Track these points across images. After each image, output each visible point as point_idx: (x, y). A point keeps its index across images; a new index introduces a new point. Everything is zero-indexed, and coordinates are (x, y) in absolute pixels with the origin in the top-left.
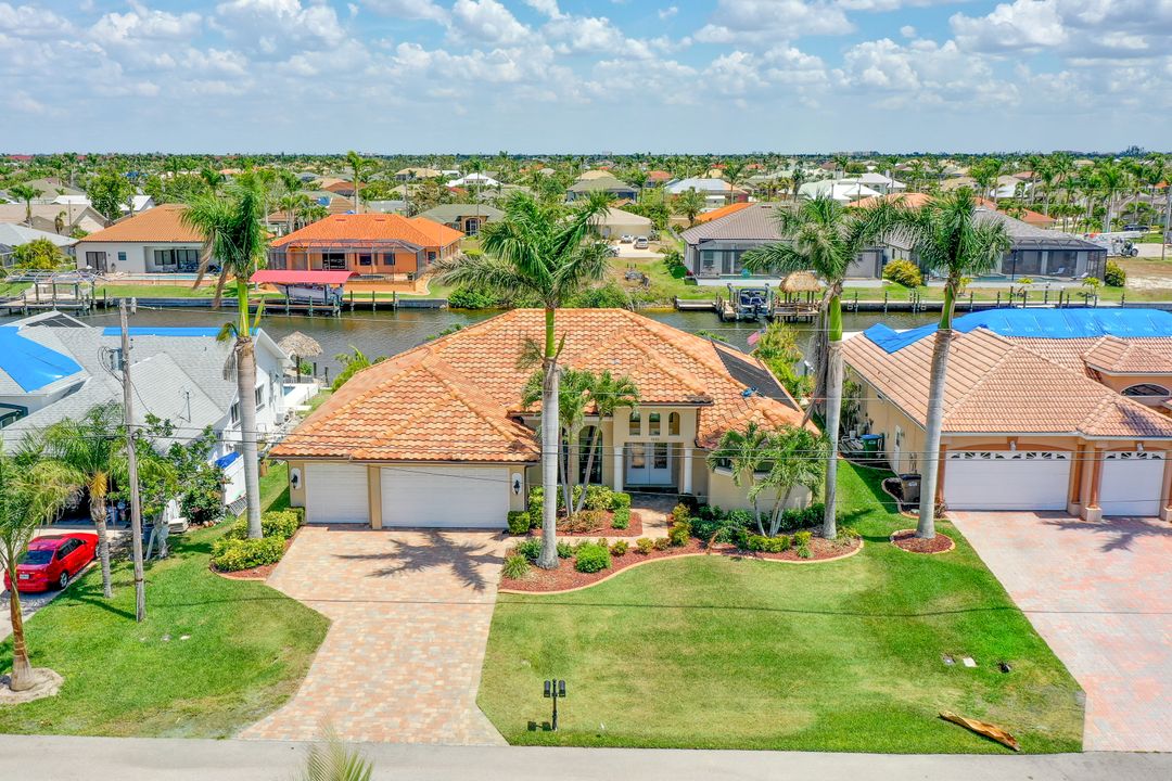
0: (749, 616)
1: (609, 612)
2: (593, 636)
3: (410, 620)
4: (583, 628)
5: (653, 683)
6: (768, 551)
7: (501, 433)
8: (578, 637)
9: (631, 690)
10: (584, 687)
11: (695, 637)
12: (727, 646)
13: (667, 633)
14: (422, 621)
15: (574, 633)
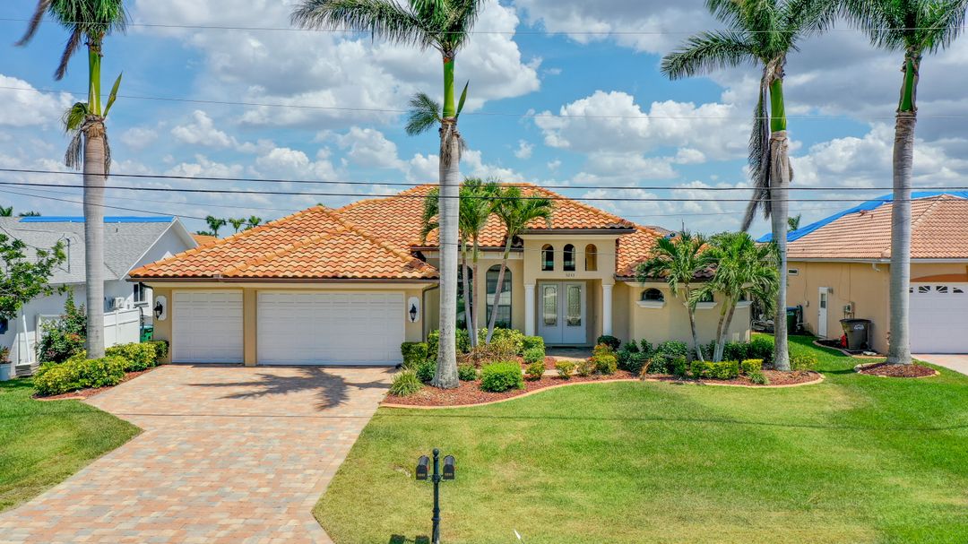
0: (714, 428)
1: (524, 424)
2: (503, 447)
3: (251, 430)
4: (488, 439)
5: (595, 495)
6: (715, 378)
7: (397, 255)
8: (482, 448)
9: (560, 502)
10: (488, 498)
11: (647, 449)
12: (695, 458)
13: (606, 443)
14: (268, 431)
15: (476, 444)
